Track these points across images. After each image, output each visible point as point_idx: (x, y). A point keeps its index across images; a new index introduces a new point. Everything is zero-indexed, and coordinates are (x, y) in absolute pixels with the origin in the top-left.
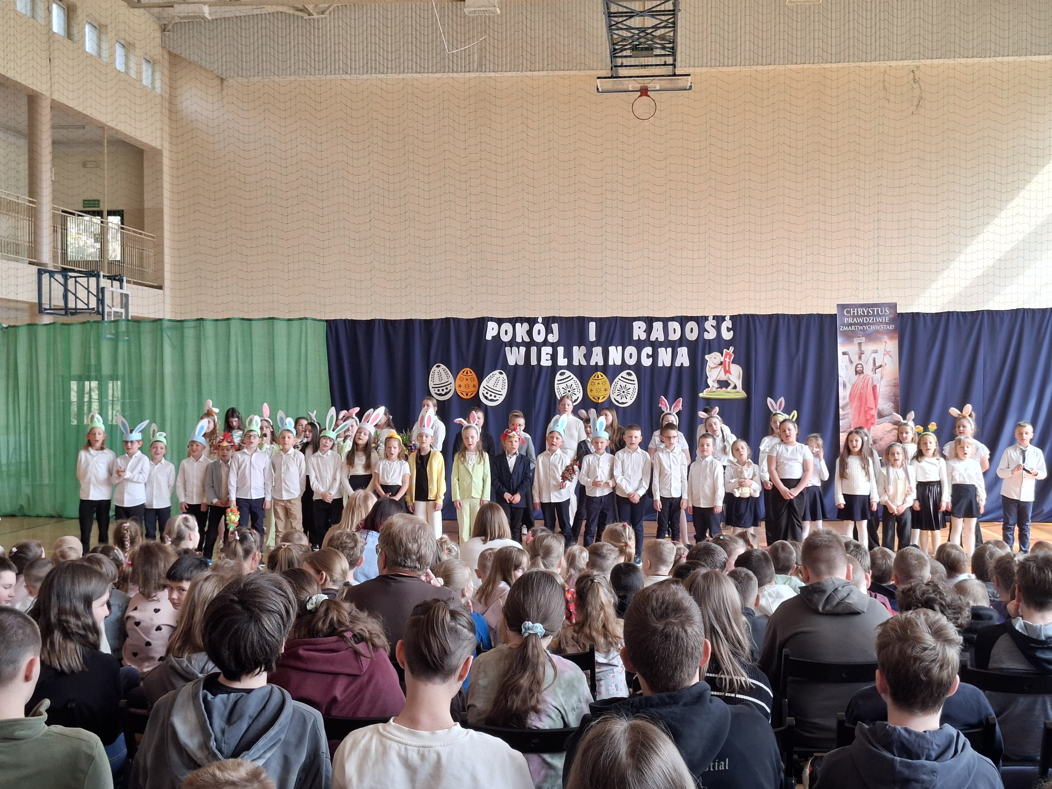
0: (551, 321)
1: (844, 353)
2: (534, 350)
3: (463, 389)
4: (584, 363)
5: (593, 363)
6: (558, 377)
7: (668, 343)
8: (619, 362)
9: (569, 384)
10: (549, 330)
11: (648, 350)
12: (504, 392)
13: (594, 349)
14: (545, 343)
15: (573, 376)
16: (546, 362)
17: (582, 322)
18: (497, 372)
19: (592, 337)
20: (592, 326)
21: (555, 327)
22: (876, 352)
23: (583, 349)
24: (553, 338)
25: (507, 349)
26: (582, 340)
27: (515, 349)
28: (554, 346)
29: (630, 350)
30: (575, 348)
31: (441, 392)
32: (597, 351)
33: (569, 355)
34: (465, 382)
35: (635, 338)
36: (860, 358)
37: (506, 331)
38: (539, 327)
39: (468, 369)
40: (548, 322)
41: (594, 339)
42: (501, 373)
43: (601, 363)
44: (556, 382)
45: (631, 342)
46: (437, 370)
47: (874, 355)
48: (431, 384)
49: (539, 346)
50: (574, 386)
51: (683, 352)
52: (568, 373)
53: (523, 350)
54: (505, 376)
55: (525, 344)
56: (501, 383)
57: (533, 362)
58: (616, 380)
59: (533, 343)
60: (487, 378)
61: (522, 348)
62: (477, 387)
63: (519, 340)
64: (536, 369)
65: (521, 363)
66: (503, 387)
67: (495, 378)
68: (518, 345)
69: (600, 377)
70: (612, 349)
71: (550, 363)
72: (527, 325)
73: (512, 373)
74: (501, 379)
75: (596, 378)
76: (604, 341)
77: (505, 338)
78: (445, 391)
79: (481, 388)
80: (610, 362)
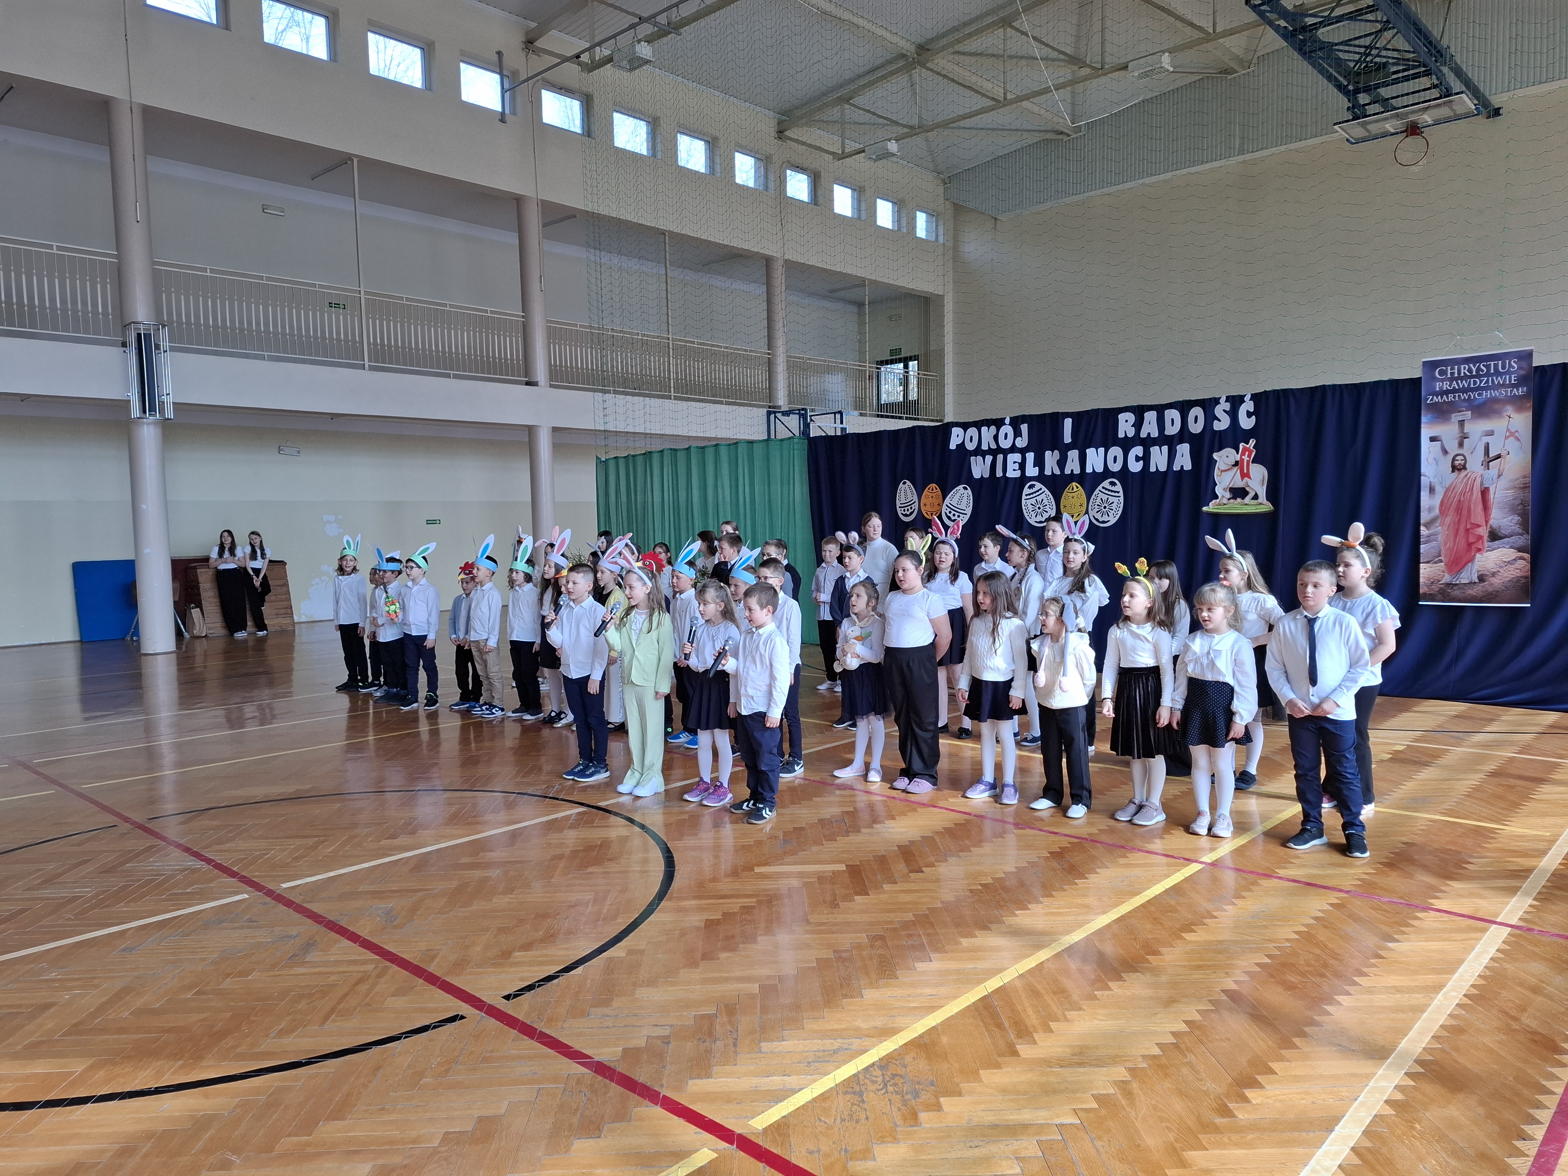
0: (1020, 421)
1: (1433, 439)
2: (1000, 457)
3: (928, 508)
4: (1057, 472)
5: (1067, 471)
6: (1026, 491)
7: (1163, 439)
8: (1100, 469)
9: (1039, 499)
10: (1017, 433)
11: (1138, 450)
12: (969, 510)
13: (1069, 453)
14: (1013, 449)
15: (1044, 488)
16: (1013, 473)
17: (1059, 419)
18: (961, 487)
19: (1068, 439)
20: (1068, 424)
21: (1024, 428)
22: (1491, 433)
23: (1057, 454)
24: (1021, 443)
25: (973, 459)
26: (1056, 443)
27: (980, 458)
28: (1023, 452)
29: (1116, 451)
30: (1048, 453)
31: (907, 512)
32: (1073, 454)
33: (1039, 462)
34: (930, 500)
35: (1121, 435)
36: (1461, 445)
37: (971, 438)
38: (1007, 429)
39: (933, 485)
40: (1016, 422)
41: (1070, 441)
42: (965, 488)
43: (1077, 471)
44: (1024, 497)
45: (1117, 442)
46: (904, 486)
47: (1486, 439)
48: (898, 503)
49: (1005, 452)
50: (1045, 502)
51: (1184, 449)
52: (1038, 485)
53: (989, 458)
54: (969, 491)
55: (990, 451)
56: (965, 499)
57: (999, 473)
58: (1097, 491)
59: (999, 450)
60: (950, 495)
61: (987, 456)
62: (940, 505)
63: (985, 447)
64: (1002, 482)
65: (987, 475)
66: (967, 506)
67: (959, 494)
68: (983, 454)
69: (1075, 489)
70: (1090, 452)
71: (1017, 474)
72: (993, 429)
73: (977, 486)
74: (966, 495)
75: (1070, 491)
76: (1082, 443)
77: (971, 446)
78: (910, 511)
79: (944, 507)
80: (1089, 470)
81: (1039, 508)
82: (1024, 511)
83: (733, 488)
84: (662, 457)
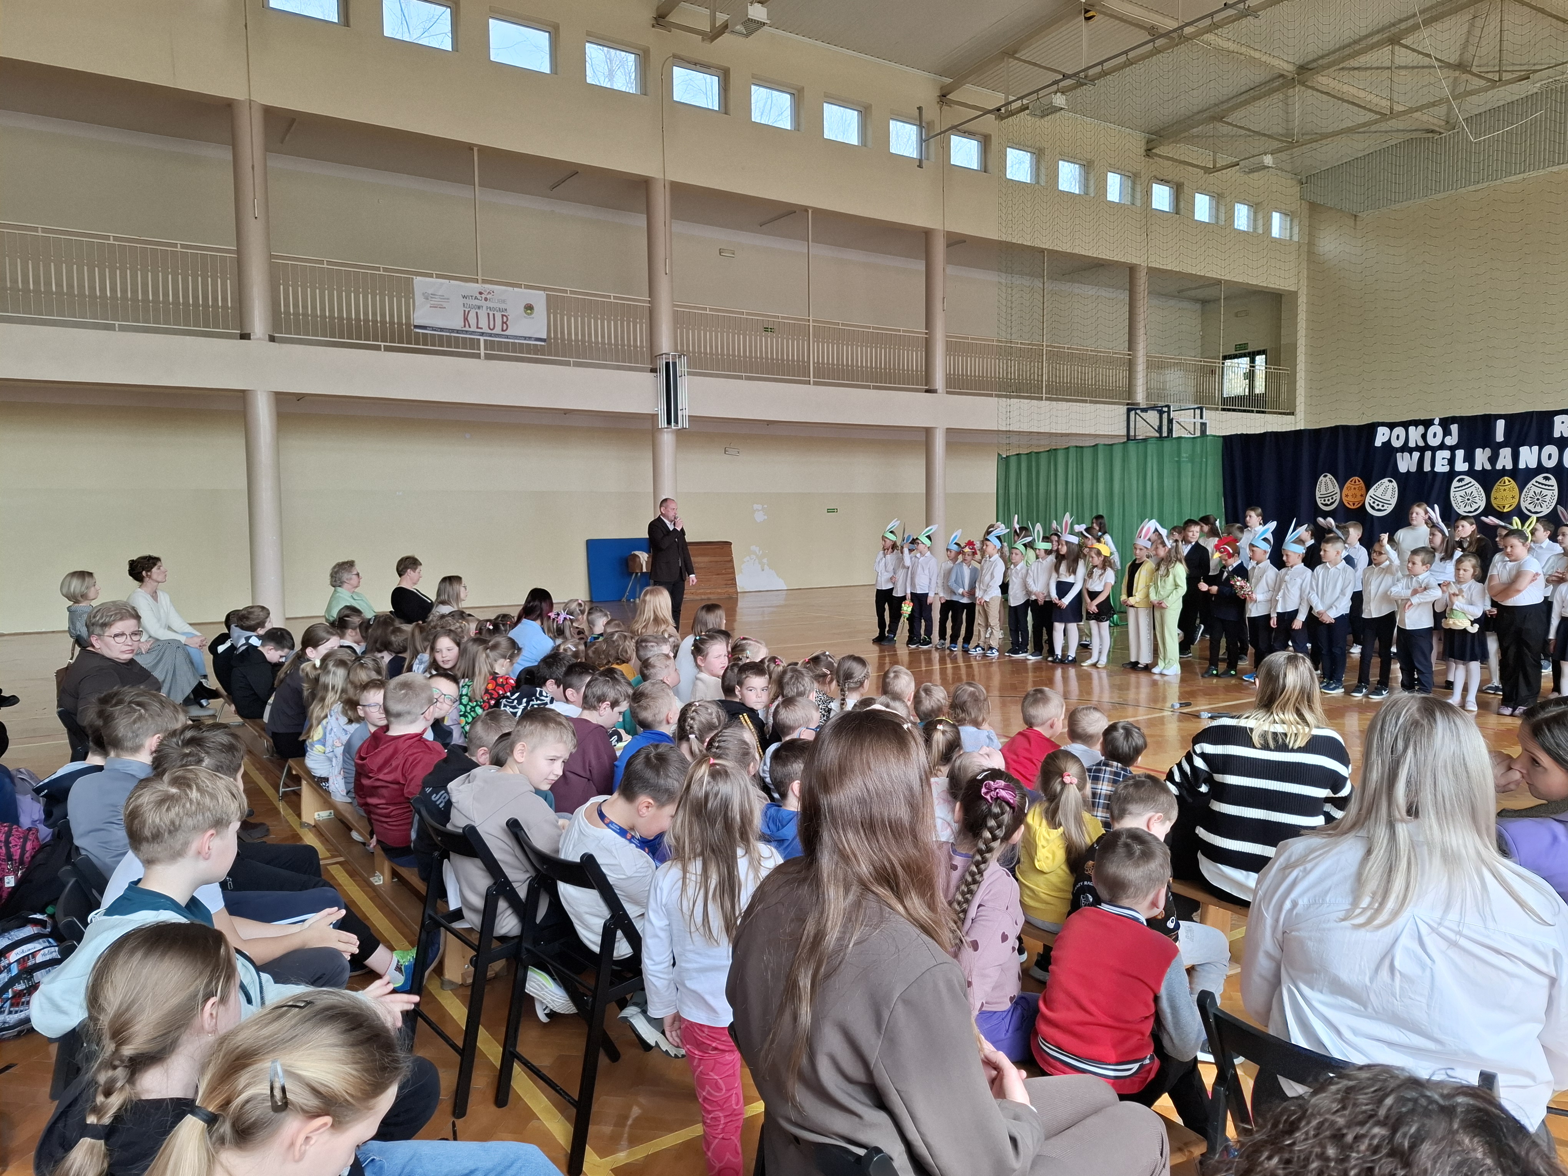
0: (1450, 422)
2: (1428, 454)
3: (1350, 498)
4: (1488, 467)
5: (1499, 466)
6: (1455, 483)
8: (1533, 465)
9: (1469, 491)
10: (1447, 432)
12: (1394, 501)
13: (1501, 451)
14: (1442, 446)
15: (1474, 482)
16: (1441, 467)
17: (1489, 420)
18: (1386, 480)
19: (1500, 437)
20: (1501, 425)
21: (1454, 428)
23: (1488, 452)
24: (1451, 441)
25: (1399, 455)
26: (1487, 441)
27: (1406, 455)
28: (1452, 449)
29: (1549, 449)
30: (1479, 451)
31: (1327, 502)
32: (1506, 454)
33: (1470, 458)
34: (1353, 492)
35: (1557, 434)
37: (1398, 436)
38: (1436, 429)
39: (1357, 478)
40: (1445, 424)
41: (1502, 439)
42: (1390, 481)
43: (1509, 466)
44: (1452, 489)
45: (1552, 441)
46: (1324, 479)
48: (1318, 494)
49: (1434, 450)
50: (1475, 494)
52: (1468, 479)
53: (1416, 455)
54: (1395, 484)
55: (1417, 448)
56: (1390, 491)
57: (1427, 468)
58: (1529, 486)
59: (1427, 447)
60: (1374, 487)
61: (1414, 453)
62: (1364, 496)
63: (1412, 444)
64: (1430, 477)
65: (1413, 469)
66: (1392, 496)
67: (1383, 487)
68: (1411, 451)
69: (1507, 483)
70: (1524, 450)
71: (1446, 469)
72: (1421, 429)
73: (1404, 480)
74: (1390, 487)
75: (1502, 484)
76: (1515, 440)
77: (1397, 444)
78: (1331, 501)
79: (1368, 498)
80: (1522, 465)
81: (1468, 499)
82: (1453, 503)
83: (1140, 482)
84: (1068, 453)
